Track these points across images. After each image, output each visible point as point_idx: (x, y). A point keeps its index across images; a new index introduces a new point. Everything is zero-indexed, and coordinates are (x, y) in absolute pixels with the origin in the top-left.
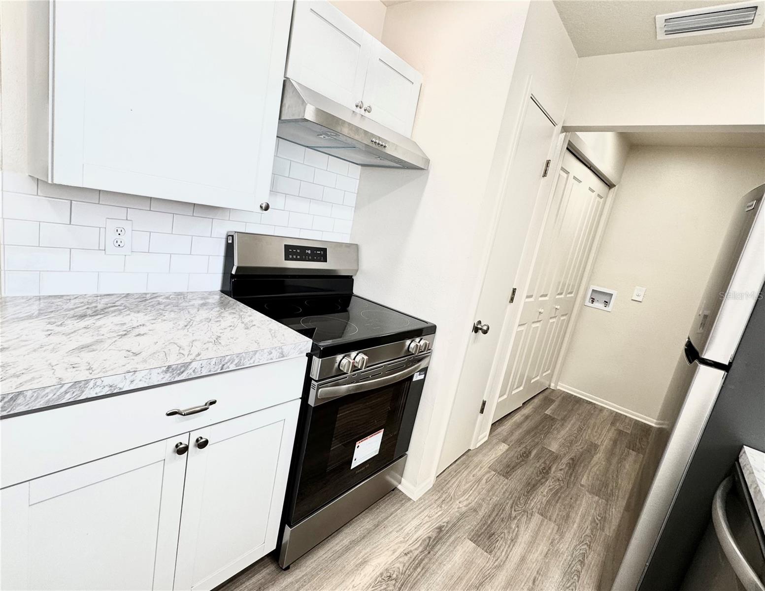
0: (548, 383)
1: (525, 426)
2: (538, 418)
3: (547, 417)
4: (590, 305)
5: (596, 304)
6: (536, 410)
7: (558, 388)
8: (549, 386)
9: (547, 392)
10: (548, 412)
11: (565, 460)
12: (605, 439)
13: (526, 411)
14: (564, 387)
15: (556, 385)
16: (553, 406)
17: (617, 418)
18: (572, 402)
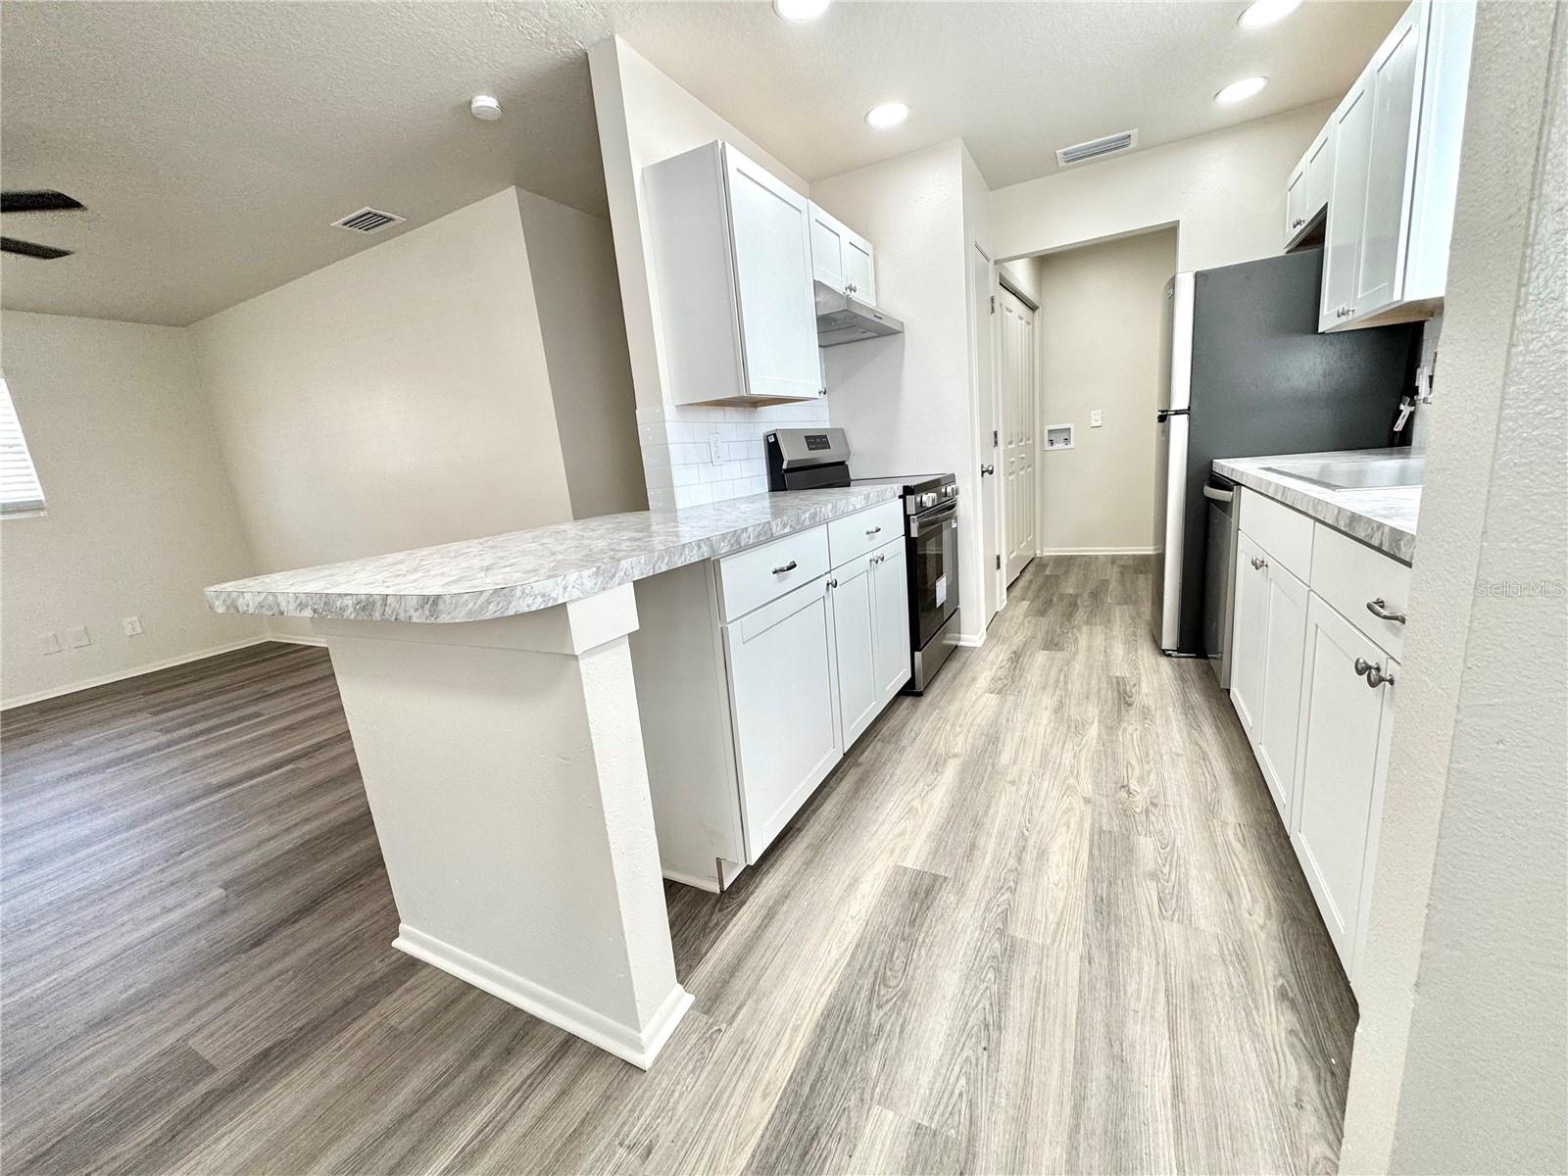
0: (1032, 552)
1: (1034, 587)
2: (1040, 579)
3: (1049, 577)
4: (1052, 448)
5: (1056, 446)
6: (1035, 574)
7: (1045, 554)
8: (1036, 554)
9: (1036, 561)
10: (1047, 573)
11: (1085, 595)
12: (1113, 574)
13: (1027, 577)
14: (1050, 551)
15: (1042, 551)
16: (1048, 568)
17: (1114, 559)
18: (1065, 563)
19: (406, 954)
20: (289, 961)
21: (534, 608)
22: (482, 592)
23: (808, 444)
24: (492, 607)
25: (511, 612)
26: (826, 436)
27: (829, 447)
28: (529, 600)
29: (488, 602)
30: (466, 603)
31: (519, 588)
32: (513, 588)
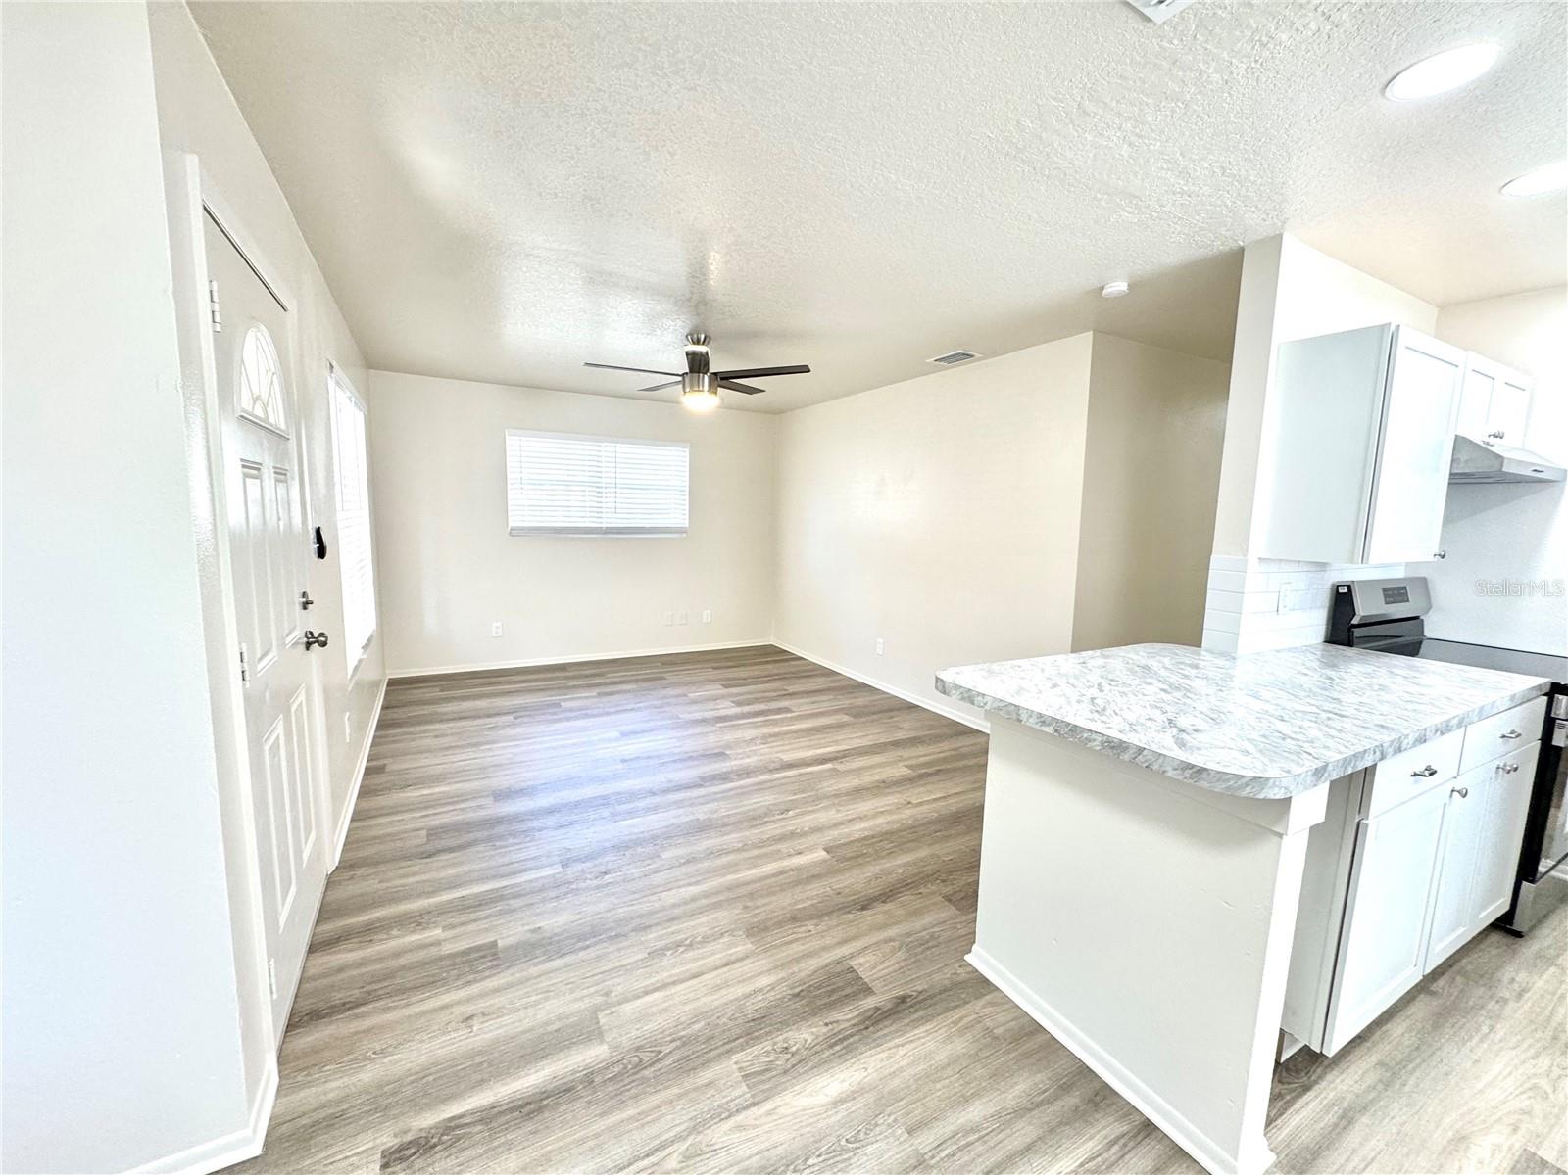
19: (977, 971)
20: (891, 932)
21: (1277, 797)
22: (1244, 776)
23: (1386, 596)
24: (1248, 789)
25: (1261, 796)
26: (1405, 588)
27: (1408, 601)
28: (1276, 790)
29: (1247, 785)
30: (1228, 780)
31: (1272, 781)
32: (1268, 779)
